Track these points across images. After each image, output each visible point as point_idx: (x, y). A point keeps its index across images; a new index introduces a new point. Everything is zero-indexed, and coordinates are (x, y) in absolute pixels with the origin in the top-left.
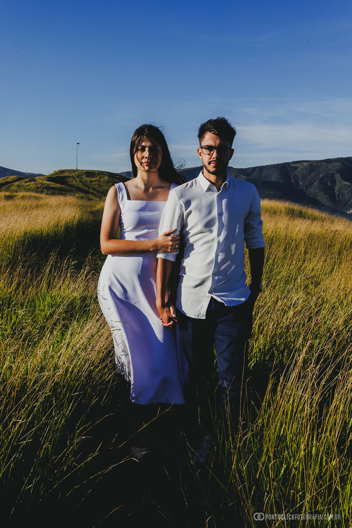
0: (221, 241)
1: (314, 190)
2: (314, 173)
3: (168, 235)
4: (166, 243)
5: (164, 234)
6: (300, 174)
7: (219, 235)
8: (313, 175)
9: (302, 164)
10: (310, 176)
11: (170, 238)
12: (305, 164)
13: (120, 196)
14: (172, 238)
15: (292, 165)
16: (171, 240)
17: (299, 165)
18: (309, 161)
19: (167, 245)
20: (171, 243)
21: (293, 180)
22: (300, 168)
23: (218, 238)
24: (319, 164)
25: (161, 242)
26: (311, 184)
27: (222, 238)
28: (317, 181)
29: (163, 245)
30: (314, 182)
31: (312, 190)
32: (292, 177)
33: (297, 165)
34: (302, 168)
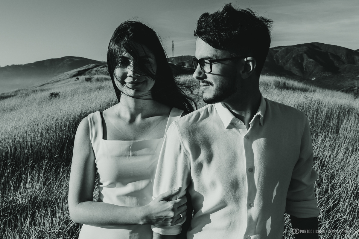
0: (254, 217)
1: (289, 65)
2: (289, 54)
3: (167, 199)
4: (164, 214)
5: (161, 197)
6: (280, 55)
7: (250, 205)
8: (288, 55)
9: (281, 49)
10: (287, 56)
11: (170, 205)
12: (283, 48)
13: (93, 132)
14: (174, 206)
15: (274, 49)
16: (173, 210)
17: (279, 49)
18: (286, 46)
19: (166, 216)
20: (172, 214)
21: (275, 60)
22: (280, 51)
23: (250, 211)
24: (292, 48)
25: (156, 211)
26: (287, 61)
27: (255, 211)
28: (292, 59)
29: (159, 217)
30: (289, 60)
31: (288, 66)
32: (274, 57)
33: (277, 50)
34: (281, 51)
